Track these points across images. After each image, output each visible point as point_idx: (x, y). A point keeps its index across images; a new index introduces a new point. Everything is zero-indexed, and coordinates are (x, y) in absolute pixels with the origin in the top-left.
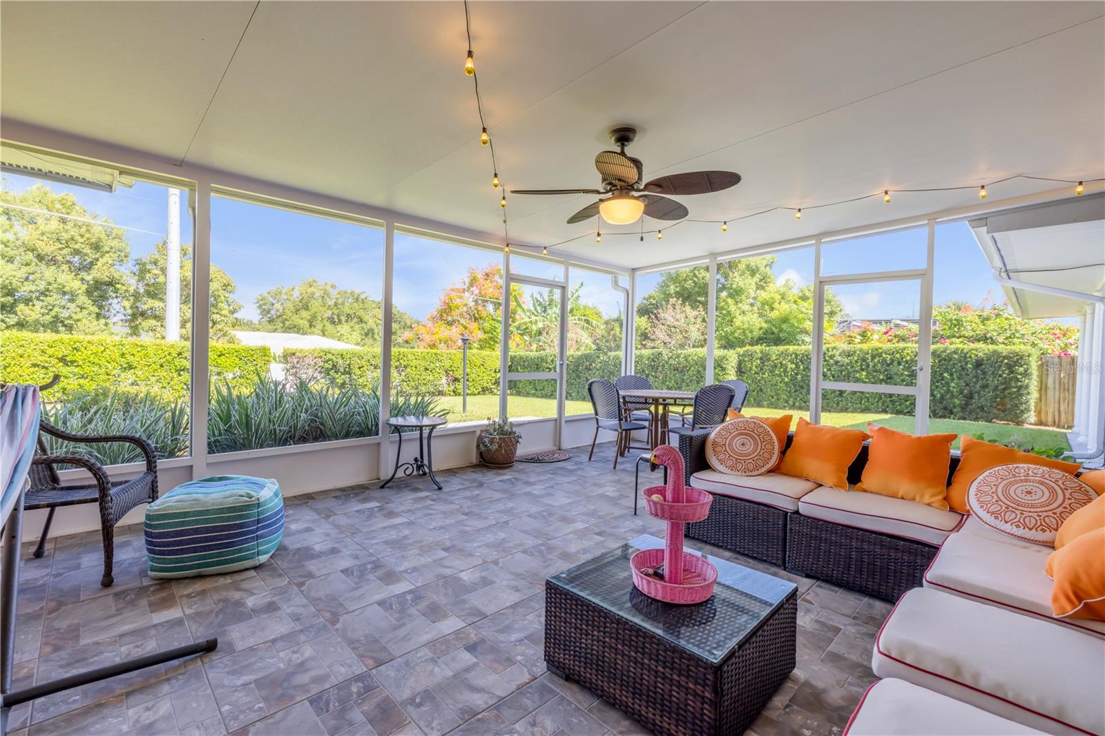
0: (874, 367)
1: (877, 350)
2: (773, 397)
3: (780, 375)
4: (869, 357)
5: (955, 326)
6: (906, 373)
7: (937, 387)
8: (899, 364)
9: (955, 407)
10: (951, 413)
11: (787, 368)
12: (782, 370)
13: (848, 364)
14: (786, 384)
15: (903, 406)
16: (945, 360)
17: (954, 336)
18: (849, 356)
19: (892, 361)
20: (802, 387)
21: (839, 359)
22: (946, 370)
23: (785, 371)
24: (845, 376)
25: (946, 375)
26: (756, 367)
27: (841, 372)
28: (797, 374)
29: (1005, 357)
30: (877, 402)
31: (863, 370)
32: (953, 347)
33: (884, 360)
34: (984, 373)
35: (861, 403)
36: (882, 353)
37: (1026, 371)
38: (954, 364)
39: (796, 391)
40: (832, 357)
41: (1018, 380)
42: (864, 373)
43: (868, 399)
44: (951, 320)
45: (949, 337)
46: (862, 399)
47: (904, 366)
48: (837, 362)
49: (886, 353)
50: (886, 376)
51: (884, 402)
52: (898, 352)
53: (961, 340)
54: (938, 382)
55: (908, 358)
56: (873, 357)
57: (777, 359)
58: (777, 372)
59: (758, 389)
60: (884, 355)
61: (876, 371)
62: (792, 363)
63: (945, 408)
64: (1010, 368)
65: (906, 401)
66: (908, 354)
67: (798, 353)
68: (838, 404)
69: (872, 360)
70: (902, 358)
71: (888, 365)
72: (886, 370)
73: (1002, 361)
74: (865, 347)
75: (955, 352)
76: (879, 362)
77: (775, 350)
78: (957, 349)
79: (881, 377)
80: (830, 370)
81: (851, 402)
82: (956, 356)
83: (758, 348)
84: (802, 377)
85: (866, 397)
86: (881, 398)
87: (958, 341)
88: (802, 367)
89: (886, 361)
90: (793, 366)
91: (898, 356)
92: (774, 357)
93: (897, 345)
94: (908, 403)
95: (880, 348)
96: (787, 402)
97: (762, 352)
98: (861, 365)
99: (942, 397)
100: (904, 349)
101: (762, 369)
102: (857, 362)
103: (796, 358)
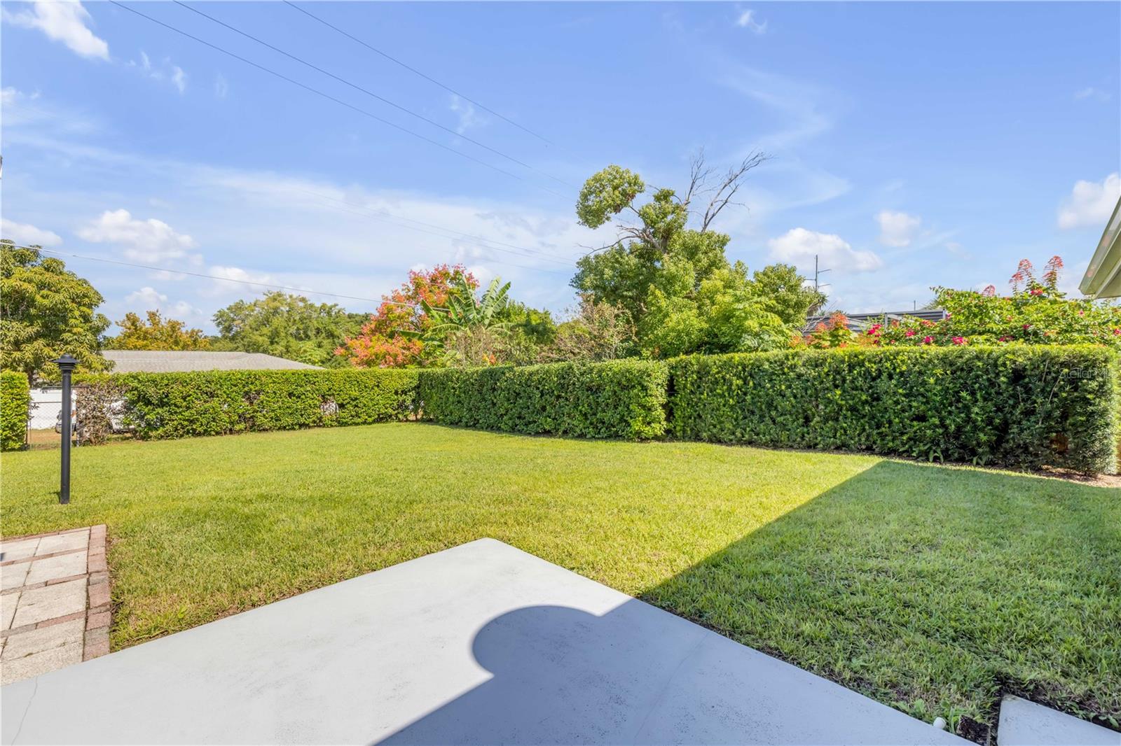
0: (852, 382)
1: (856, 356)
2: (715, 427)
3: (723, 396)
4: (845, 366)
5: (975, 316)
6: (900, 391)
7: (950, 413)
8: (890, 377)
9: (979, 445)
10: (973, 453)
11: (731, 384)
12: (725, 387)
13: (815, 379)
14: (732, 407)
15: (898, 442)
16: (962, 370)
17: (974, 332)
18: (817, 366)
19: (880, 373)
20: (753, 413)
21: (802, 370)
22: (964, 386)
23: (730, 389)
24: (811, 396)
25: (963, 394)
26: (692, 384)
27: (806, 390)
28: (745, 394)
29: (1063, 365)
30: (859, 435)
31: (836, 387)
32: (975, 349)
33: (868, 371)
34: (1028, 390)
35: (835, 437)
36: (863, 361)
37: (1101, 386)
38: (978, 377)
39: (745, 418)
40: (793, 368)
41: (1087, 402)
42: (838, 392)
43: (845, 431)
44: (969, 307)
45: (965, 334)
46: (836, 431)
47: (898, 380)
48: (799, 376)
49: (870, 361)
50: (871, 396)
51: (868, 436)
52: (888, 359)
53: (985, 337)
54: (951, 405)
55: (904, 368)
56: (851, 367)
57: (718, 373)
58: (718, 391)
59: (695, 414)
60: (867, 364)
61: (855, 388)
62: (739, 378)
63: (963, 446)
64: (1074, 382)
65: (902, 434)
66: (903, 361)
67: (746, 362)
68: (803, 437)
69: (850, 371)
70: (894, 369)
71: (874, 379)
72: (871, 387)
73: (1058, 372)
74: (839, 351)
75: (978, 358)
76: (859, 374)
77: (714, 359)
78: (981, 352)
79: (864, 397)
80: (789, 387)
81: (822, 436)
82: (980, 364)
83: (692, 358)
84: (753, 398)
85: (842, 428)
86: (864, 430)
87: (981, 338)
88: (751, 384)
89: (870, 373)
90: (740, 382)
91: (888, 364)
92: (714, 370)
93: (886, 348)
94: (905, 438)
95: (862, 354)
96: (734, 433)
97: (698, 362)
98: (834, 379)
99: (959, 429)
100: (898, 353)
101: (699, 387)
102: (828, 375)
103: (744, 370)
